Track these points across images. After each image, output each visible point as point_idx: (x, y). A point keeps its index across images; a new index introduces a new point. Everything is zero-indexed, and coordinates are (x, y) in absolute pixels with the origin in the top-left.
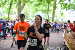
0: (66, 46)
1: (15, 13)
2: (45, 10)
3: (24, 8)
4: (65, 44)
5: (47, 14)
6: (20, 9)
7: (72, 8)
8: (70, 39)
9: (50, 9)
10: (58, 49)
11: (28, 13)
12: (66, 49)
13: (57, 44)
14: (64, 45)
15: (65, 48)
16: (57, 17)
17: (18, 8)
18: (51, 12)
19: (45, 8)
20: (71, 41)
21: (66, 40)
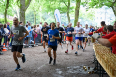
0: (97, 63)
1: (16, 13)
2: (63, 8)
3: (30, 6)
4: (96, 59)
5: (66, 15)
6: (23, 7)
7: (105, 5)
8: (104, 52)
9: (71, 6)
10: (84, 68)
11: (36, 13)
12: (99, 68)
13: (83, 61)
14: (94, 63)
15: (97, 66)
16: (82, 19)
17: (19, 5)
18: (73, 11)
19: (63, 5)
20: (106, 57)
21: (99, 54)
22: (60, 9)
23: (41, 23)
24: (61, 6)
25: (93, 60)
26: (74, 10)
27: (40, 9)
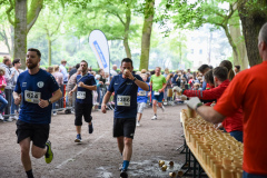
0: (189, 153)
1: (5, 38)
2: (115, 28)
3: (38, 21)
4: (186, 146)
5: (122, 44)
6: (21, 24)
7: (208, 21)
8: (203, 129)
9: (132, 24)
10: (161, 165)
11: (52, 39)
12: (192, 165)
13: (159, 149)
14: (182, 153)
15: (188, 161)
16: (158, 52)
17: (13, 20)
18: (137, 35)
19: (113, 21)
20: (207, 139)
21: (191, 133)
22: (106, 29)
23: (64, 63)
24: (111, 24)
25: (180, 146)
26: (140, 32)
27: (62, 29)
